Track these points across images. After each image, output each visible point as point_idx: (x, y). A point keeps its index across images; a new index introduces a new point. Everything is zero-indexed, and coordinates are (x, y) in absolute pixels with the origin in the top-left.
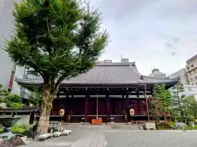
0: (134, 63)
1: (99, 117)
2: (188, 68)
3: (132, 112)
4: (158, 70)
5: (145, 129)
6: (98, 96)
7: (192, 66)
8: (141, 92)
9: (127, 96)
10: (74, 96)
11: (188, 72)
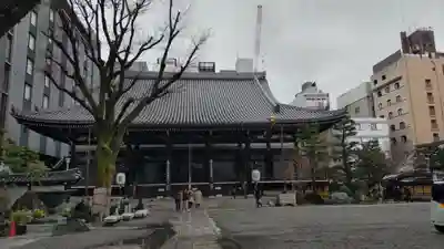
0: (264, 73)
1: (193, 186)
2: (376, 82)
3: (256, 175)
4: (314, 85)
5: (278, 205)
6: (190, 146)
7: (384, 78)
8: (274, 137)
9: (247, 145)
10: (142, 146)
11: (375, 90)
